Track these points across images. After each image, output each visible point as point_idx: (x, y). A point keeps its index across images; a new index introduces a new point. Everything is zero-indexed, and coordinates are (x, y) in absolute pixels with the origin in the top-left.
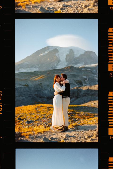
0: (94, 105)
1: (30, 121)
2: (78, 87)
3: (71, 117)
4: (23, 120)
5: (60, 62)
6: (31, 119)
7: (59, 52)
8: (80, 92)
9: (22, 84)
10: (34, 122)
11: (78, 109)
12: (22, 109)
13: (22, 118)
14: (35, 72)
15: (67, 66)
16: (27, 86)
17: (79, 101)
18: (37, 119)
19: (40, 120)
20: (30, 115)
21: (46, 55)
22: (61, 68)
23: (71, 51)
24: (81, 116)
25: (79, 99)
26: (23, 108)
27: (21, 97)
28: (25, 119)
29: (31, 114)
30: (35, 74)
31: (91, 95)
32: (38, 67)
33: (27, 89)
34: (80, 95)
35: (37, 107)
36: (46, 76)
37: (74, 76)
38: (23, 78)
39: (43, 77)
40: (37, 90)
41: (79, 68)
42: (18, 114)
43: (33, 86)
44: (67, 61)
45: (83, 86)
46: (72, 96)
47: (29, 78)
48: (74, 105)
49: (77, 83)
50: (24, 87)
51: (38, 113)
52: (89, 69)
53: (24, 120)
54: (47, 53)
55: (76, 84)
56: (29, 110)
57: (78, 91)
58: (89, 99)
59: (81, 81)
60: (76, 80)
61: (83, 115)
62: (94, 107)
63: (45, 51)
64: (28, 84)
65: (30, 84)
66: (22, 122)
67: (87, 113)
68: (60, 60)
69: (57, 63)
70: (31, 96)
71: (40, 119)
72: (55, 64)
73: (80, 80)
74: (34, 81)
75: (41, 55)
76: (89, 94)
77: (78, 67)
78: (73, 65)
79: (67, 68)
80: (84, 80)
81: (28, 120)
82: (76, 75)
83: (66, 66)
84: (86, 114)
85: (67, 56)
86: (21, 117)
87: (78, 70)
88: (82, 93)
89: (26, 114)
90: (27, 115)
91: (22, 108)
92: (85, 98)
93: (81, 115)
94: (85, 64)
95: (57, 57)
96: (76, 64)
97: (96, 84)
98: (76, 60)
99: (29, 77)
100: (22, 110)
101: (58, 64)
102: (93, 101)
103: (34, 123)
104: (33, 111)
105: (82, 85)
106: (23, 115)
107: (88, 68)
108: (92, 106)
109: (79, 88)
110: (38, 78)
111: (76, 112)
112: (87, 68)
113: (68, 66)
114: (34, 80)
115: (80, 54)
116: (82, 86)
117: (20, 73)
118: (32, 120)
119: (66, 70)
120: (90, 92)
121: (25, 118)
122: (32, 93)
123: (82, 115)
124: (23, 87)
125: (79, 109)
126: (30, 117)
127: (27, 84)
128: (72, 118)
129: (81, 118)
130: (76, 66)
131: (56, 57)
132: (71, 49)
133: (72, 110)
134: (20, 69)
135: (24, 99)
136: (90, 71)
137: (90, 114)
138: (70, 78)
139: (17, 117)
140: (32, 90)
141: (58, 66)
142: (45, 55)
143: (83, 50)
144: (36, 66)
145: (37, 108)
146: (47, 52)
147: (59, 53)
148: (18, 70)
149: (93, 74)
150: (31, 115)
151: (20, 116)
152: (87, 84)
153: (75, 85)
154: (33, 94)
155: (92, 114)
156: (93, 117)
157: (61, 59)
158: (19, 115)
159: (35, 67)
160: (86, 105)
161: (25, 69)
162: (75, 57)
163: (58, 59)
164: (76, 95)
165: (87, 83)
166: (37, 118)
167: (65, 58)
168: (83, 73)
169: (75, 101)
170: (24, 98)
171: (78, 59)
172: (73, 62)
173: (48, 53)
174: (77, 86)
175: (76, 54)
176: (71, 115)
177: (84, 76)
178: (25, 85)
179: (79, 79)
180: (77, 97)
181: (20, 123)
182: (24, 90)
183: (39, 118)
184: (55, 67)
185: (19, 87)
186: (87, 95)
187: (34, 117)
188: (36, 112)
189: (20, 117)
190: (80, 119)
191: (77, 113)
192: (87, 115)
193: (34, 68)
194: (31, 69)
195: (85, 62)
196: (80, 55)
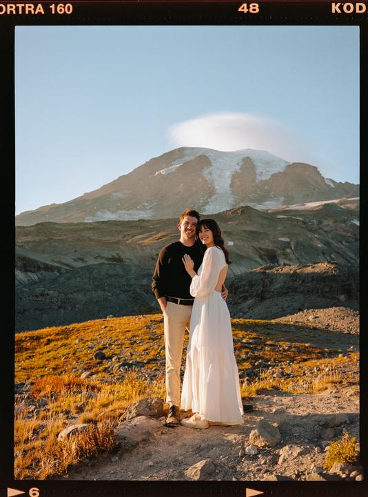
0: (315, 322)
1: (130, 362)
2: (265, 269)
3: (250, 354)
4: (111, 358)
5: (214, 194)
6: (133, 357)
7: (211, 165)
8: (271, 282)
9: (102, 255)
10: (143, 366)
11: (268, 331)
12: (106, 327)
13: (107, 352)
14: (141, 221)
15: (233, 205)
16: (119, 260)
17: (268, 308)
18: (151, 356)
19: (162, 361)
20: (132, 344)
21: (175, 172)
22: (217, 212)
23: (248, 163)
24: (282, 354)
25: (267, 303)
26: (110, 325)
27: (100, 293)
28: (116, 357)
29: (135, 342)
30: (141, 228)
31: (303, 292)
32: (151, 208)
33: (119, 270)
34: (269, 292)
35: (151, 321)
36: (172, 233)
37: (254, 235)
38: (108, 238)
39: (164, 236)
40: (145, 273)
41: (269, 212)
42: (95, 342)
43: (136, 262)
44: (233, 193)
45: (280, 266)
46: (247, 294)
47: (125, 239)
48: (257, 321)
49: (261, 257)
50: (110, 264)
51: (153, 339)
52: (300, 216)
53: (113, 359)
54: (178, 169)
55: (259, 260)
56: (128, 331)
57: (266, 278)
58: (296, 305)
59: (274, 251)
60: (260, 248)
61: (288, 350)
62: (315, 329)
63: (173, 163)
64: (122, 256)
65: (126, 254)
66: (107, 366)
67: (298, 344)
68: (214, 188)
69: (205, 198)
70: (129, 291)
71: (161, 356)
72: (199, 200)
73: (270, 248)
74: (138, 247)
75: (160, 173)
76: (297, 288)
77: (267, 210)
78: (251, 205)
79: (234, 211)
80: (284, 249)
81: (125, 360)
82: (260, 234)
83: (232, 208)
84: (295, 347)
85: (235, 176)
86: (104, 351)
87: (267, 218)
88: (278, 286)
89: (119, 342)
90: (122, 344)
91: (106, 325)
92: (284, 302)
93: (281, 349)
94: (287, 202)
95: (206, 181)
96: (260, 200)
97: (318, 261)
98: (261, 191)
99: (124, 237)
100: (108, 329)
101: (209, 200)
102: (310, 311)
103: (143, 369)
104: (140, 332)
105: (277, 262)
106: (110, 345)
107: (297, 212)
108: (310, 324)
109: (268, 271)
110: (149, 239)
111: (267, 340)
112: (293, 213)
113: (237, 207)
114: (139, 244)
115: (273, 173)
116: (276, 264)
117: (98, 222)
118: (138, 360)
119: (231, 219)
120: (300, 285)
121: (117, 352)
122: (133, 282)
123: (285, 350)
124: (106, 264)
125: (270, 331)
126: (132, 351)
127: (117, 254)
128: (257, 358)
129: (282, 358)
130: (259, 207)
131: (204, 179)
132: (248, 158)
133: (254, 335)
134: (99, 213)
135: (110, 298)
136: (300, 223)
137: (307, 347)
138: (241, 241)
139: (94, 349)
140: (133, 271)
141: (207, 207)
142: (171, 173)
143: (281, 160)
144: (146, 204)
145: (149, 323)
146: (177, 166)
147: (210, 168)
148: (94, 216)
149: (310, 230)
150: (135, 345)
151: (100, 346)
152: (290, 260)
153: (256, 261)
154: (135, 284)
155: (313, 348)
156: (318, 358)
157: (217, 187)
158: (100, 343)
159: (144, 209)
160: (290, 319)
161: (113, 212)
162: (257, 181)
163: (210, 186)
164: (259, 292)
165: (292, 256)
166: (153, 353)
167: (229, 182)
168: (279, 228)
169: (257, 310)
170: (109, 296)
171: (266, 188)
172: (251, 196)
173: (181, 166)
174: (262, 265)
175: (262, 173)
176: (250, 348)
177: (283, 236)
178: (114, 259)
179: (267, 244)
180: (262, 298)
181: (101, 368)
182: (111, 272)
183: (159, 353)
184: (199, 207)
185: (96, 263)
186: (292, 292)
187: (144, 351)
188: (148, 337)
189: (100, 349)
190: (280, 362)
191: (269, 343)
192: (300, 351)
193: (139, 210)
194: (131, 211)
195: (285, 197)
196: (272, 176)
